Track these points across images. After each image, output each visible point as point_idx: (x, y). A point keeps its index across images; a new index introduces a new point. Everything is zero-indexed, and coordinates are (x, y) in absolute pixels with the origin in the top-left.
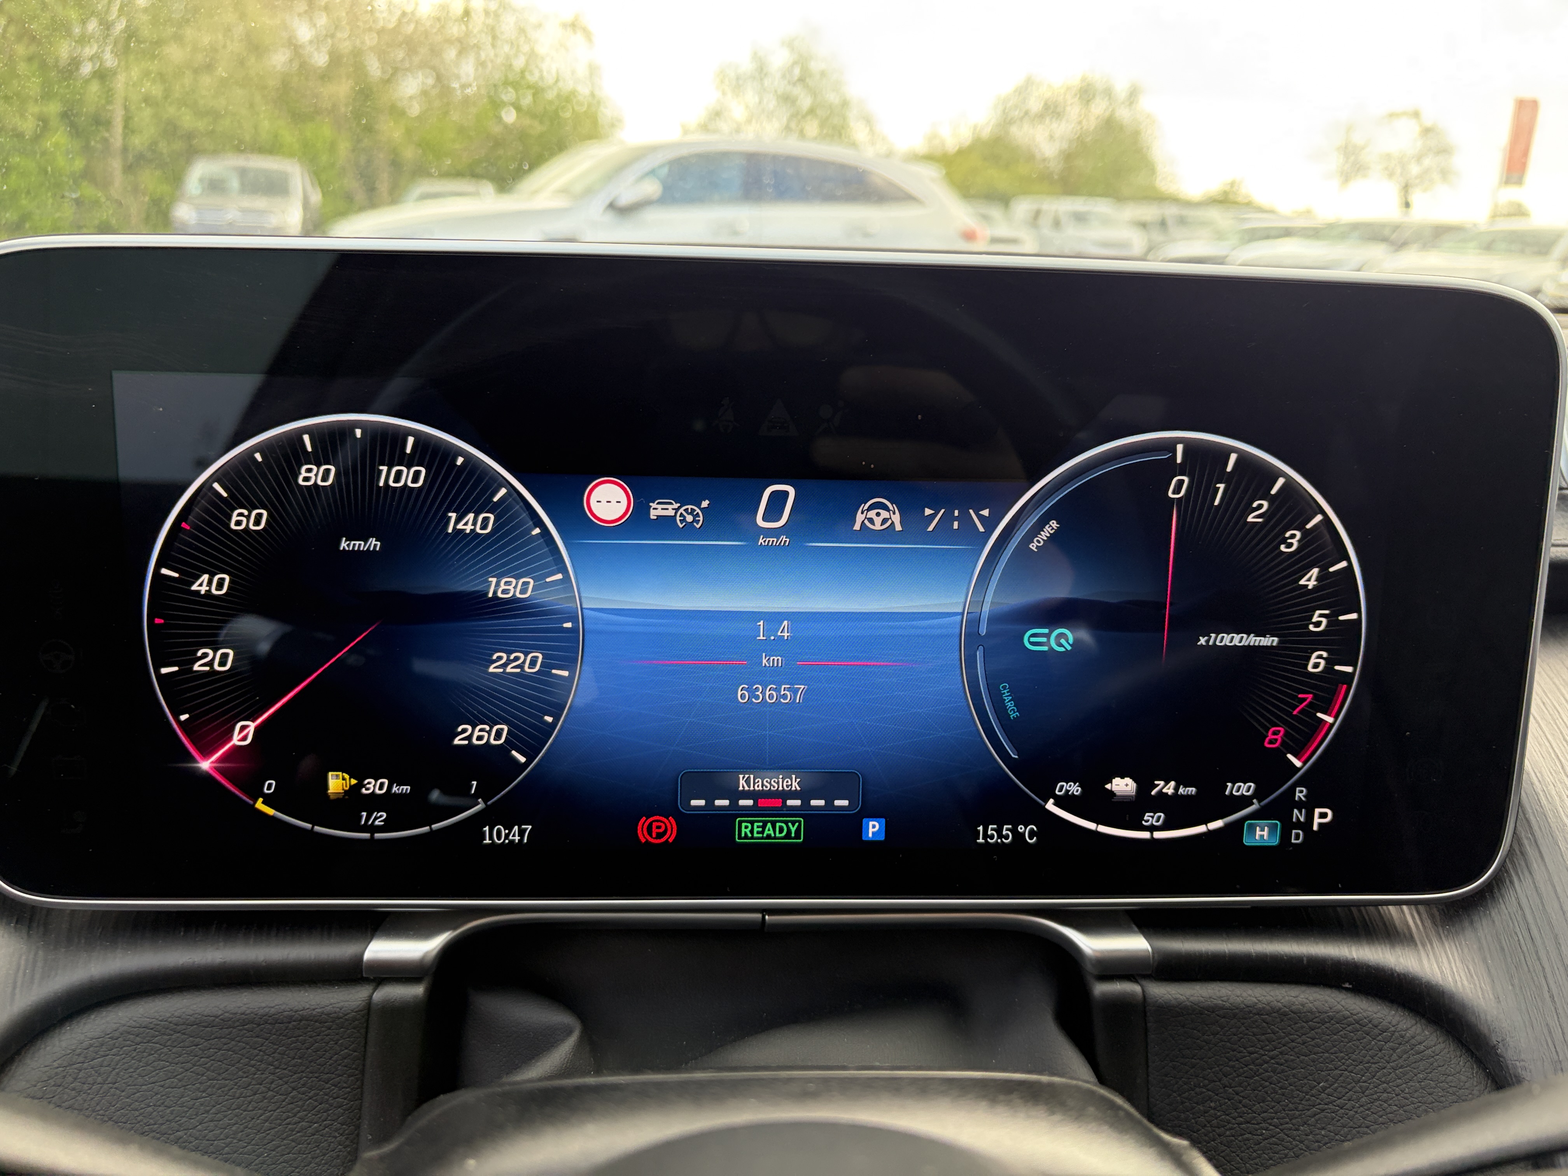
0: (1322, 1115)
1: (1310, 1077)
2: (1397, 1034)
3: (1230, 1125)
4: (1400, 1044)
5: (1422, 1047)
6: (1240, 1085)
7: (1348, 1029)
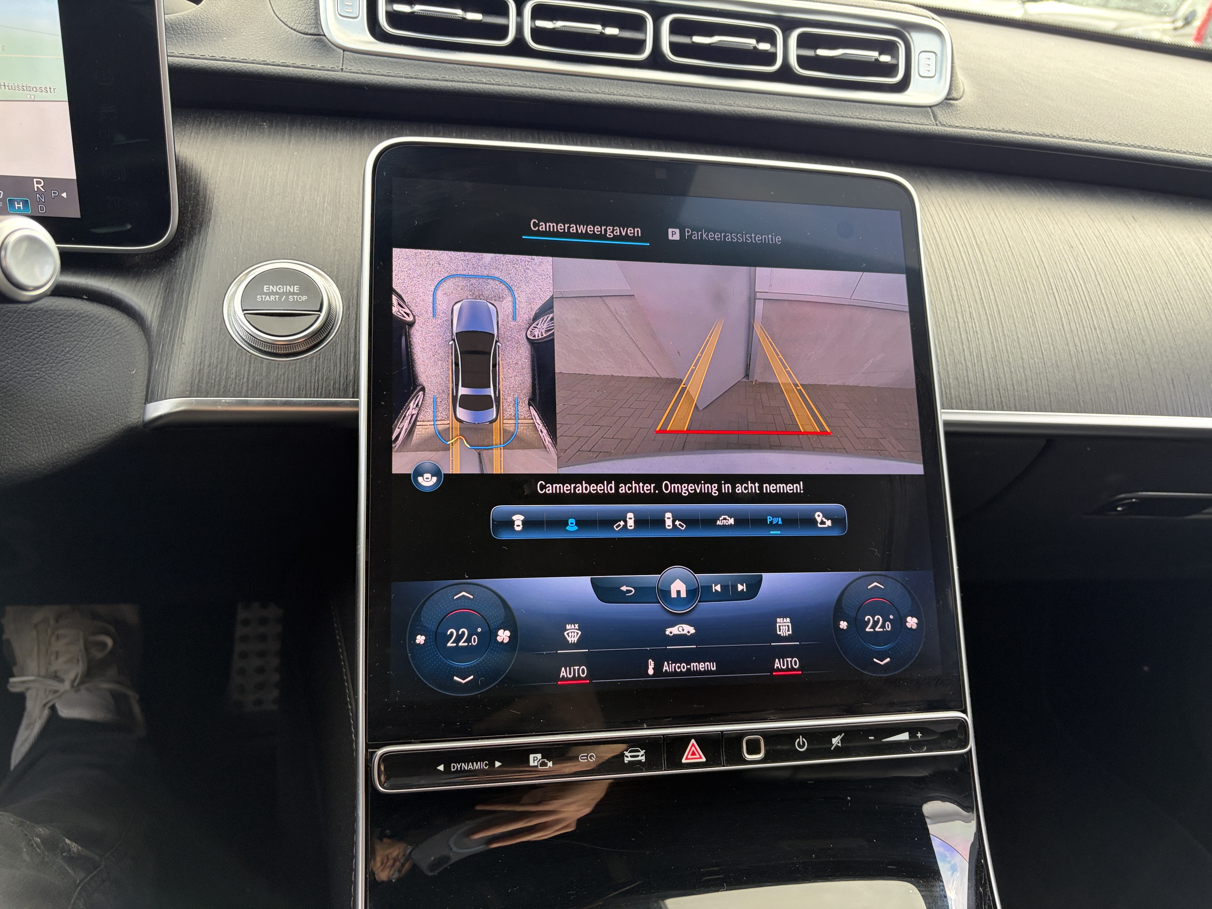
0: (66, 365)
1: (61, 346)
2: (107, 322)
3: (19, 372)
4: (108, 327)
5: (118, 328)
6: (23, 350)
7: (83, 319)
